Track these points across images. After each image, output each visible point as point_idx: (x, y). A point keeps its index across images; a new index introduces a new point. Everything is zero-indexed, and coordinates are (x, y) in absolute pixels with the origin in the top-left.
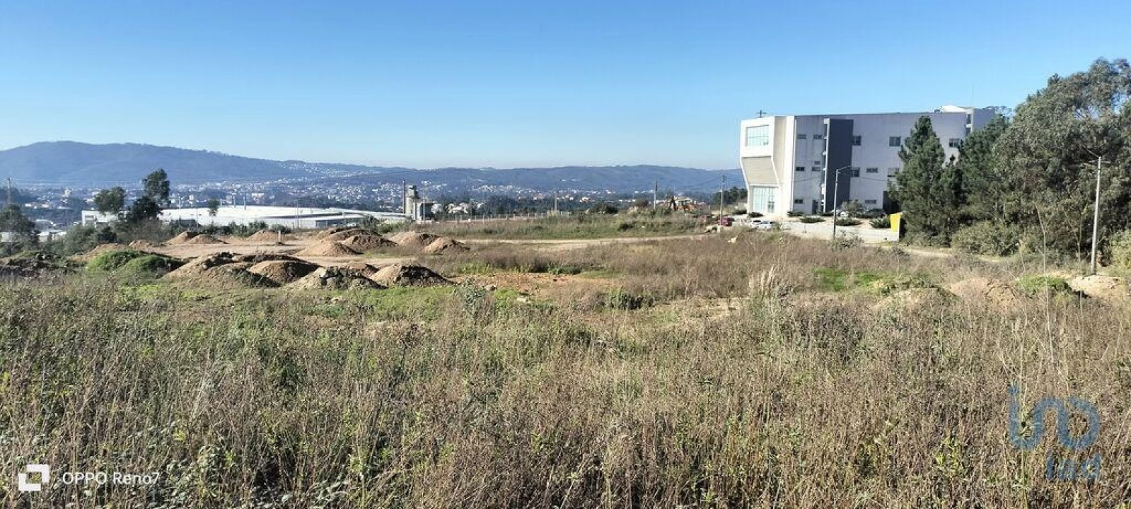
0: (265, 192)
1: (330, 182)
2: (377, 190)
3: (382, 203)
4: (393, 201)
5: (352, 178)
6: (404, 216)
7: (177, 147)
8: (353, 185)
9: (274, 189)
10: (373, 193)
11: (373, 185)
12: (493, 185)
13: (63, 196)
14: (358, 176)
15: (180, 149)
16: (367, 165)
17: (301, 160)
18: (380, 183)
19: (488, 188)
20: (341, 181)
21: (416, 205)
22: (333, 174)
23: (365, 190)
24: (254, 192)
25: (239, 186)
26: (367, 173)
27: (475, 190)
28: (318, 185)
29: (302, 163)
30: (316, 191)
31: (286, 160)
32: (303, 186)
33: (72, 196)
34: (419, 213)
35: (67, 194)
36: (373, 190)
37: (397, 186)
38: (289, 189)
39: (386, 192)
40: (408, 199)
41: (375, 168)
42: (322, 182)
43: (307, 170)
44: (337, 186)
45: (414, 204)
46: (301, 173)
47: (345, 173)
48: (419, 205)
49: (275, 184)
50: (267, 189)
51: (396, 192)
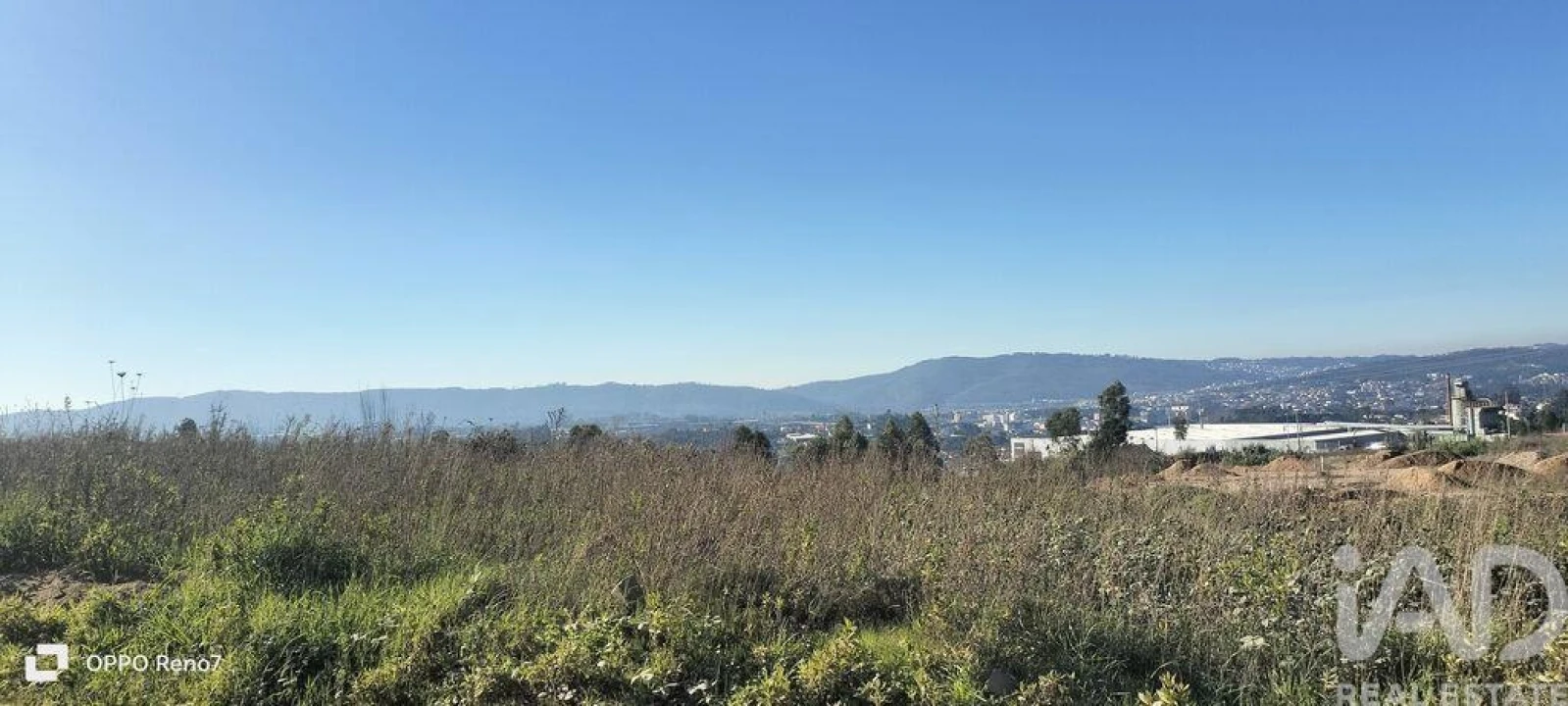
0: (1189, 403)
1: (1280, 384)
2: (1354, 392)
3: (1367, 410)
4: (1383, 408)
5: (1314, 377)
6: (1452, 429)
7: (1074, 353)
8: (1317, 386)
9: (1202, 399)
10: (1350, 397)
11: (1349, 385)
12: (1559, 372)
13: (953, 421)
14: (1322, 372)
15: (1078, 356)
16: (1333, 356)
17: (1237, 356)
18: (1357, 381)
19: (1550, 377)
20: (1296, 381)
21: (1472, 411)
22: (1281, 373)
23: (1336, 392)
24: (1174, 405)
25: (1153, 398)
26: (1335, 368)
27: (1524, 382)
28: (1263, 390)
29: (1238, 361)
30: (1259, 398)
31: (1214, 358)
32: (1241, 393)
33: (963, 421)
34: (1477, 423)
35: (956, 419)
36: (1349, 392)
37: (1385, 385)
38: (1222, 397)
39: (1370, 394)
40: (1454, 402)
41: (1347, 359)
42: (1269, 385)
43: (1245, 370)
44: (1291, 390)
45: (1469, 410)
46: (1239, 375)
47: (1301, 371)
48: (1477, 411)
49: (1202, 392)
50: (1192, 400)
51: (1385, 393)
